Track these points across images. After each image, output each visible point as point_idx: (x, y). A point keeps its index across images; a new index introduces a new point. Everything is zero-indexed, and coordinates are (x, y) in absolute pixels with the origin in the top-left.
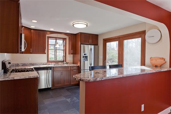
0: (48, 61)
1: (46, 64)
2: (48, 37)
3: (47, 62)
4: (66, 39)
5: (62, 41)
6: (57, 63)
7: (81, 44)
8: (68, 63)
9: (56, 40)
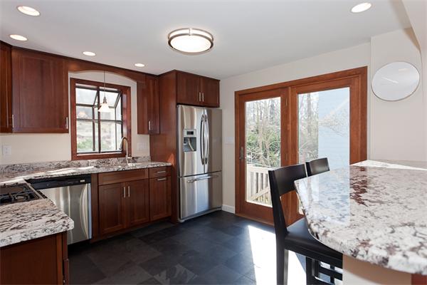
0: (75, 156)
1: (68, 166)
2: (75, 81)
3: (70, 159)
4: (129, 88)
5: (117, 94)
6: (102, 160)
7: (178, 104)
8: (137, 158)
9: (98, 90)
